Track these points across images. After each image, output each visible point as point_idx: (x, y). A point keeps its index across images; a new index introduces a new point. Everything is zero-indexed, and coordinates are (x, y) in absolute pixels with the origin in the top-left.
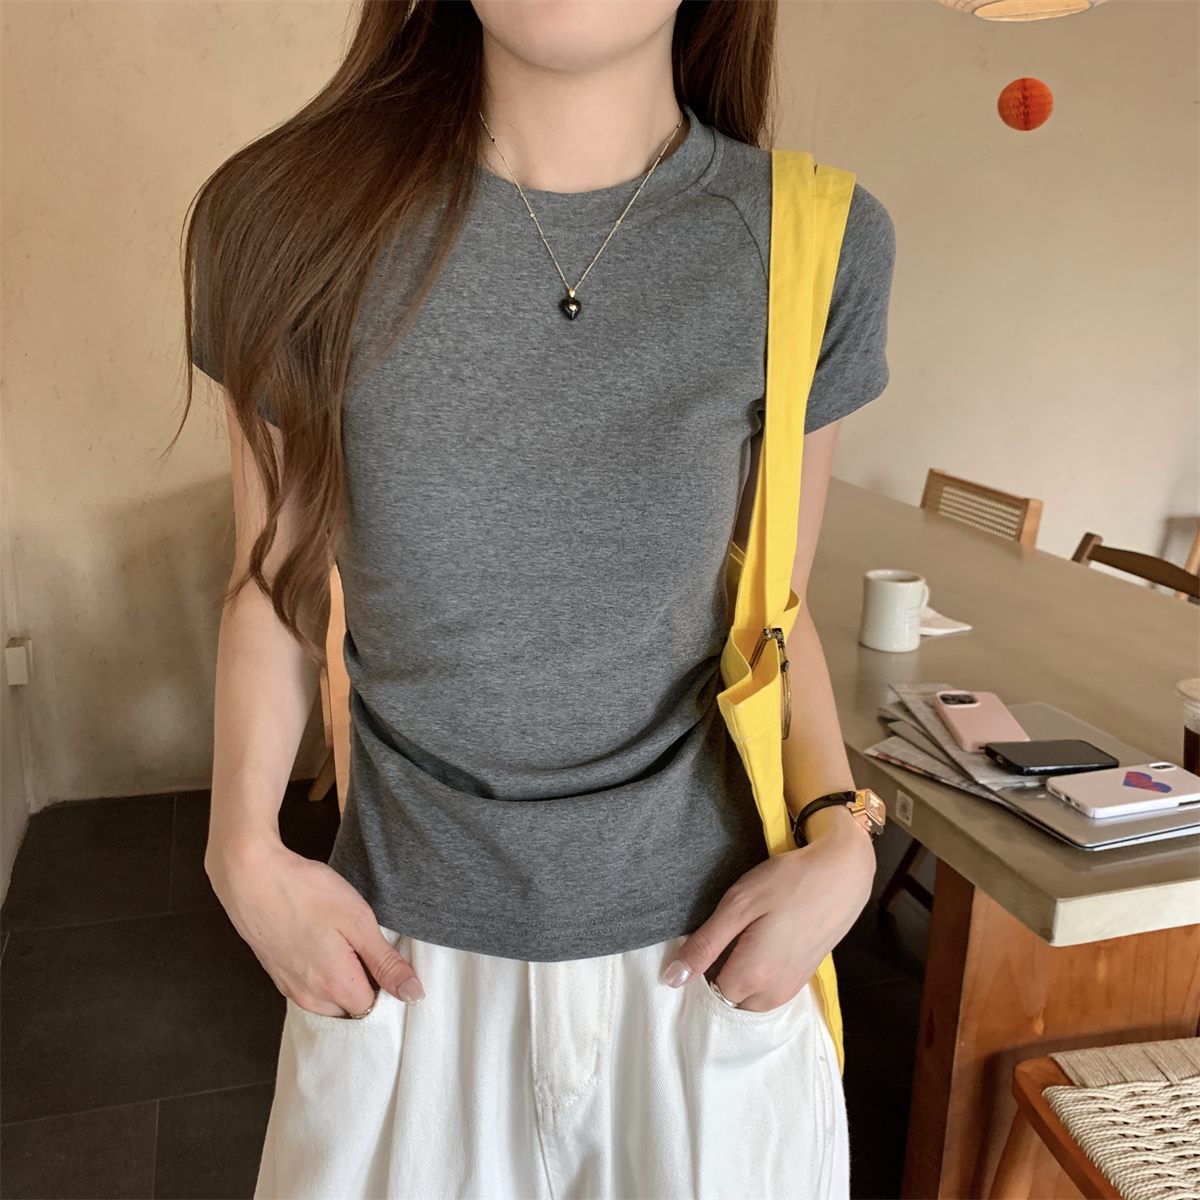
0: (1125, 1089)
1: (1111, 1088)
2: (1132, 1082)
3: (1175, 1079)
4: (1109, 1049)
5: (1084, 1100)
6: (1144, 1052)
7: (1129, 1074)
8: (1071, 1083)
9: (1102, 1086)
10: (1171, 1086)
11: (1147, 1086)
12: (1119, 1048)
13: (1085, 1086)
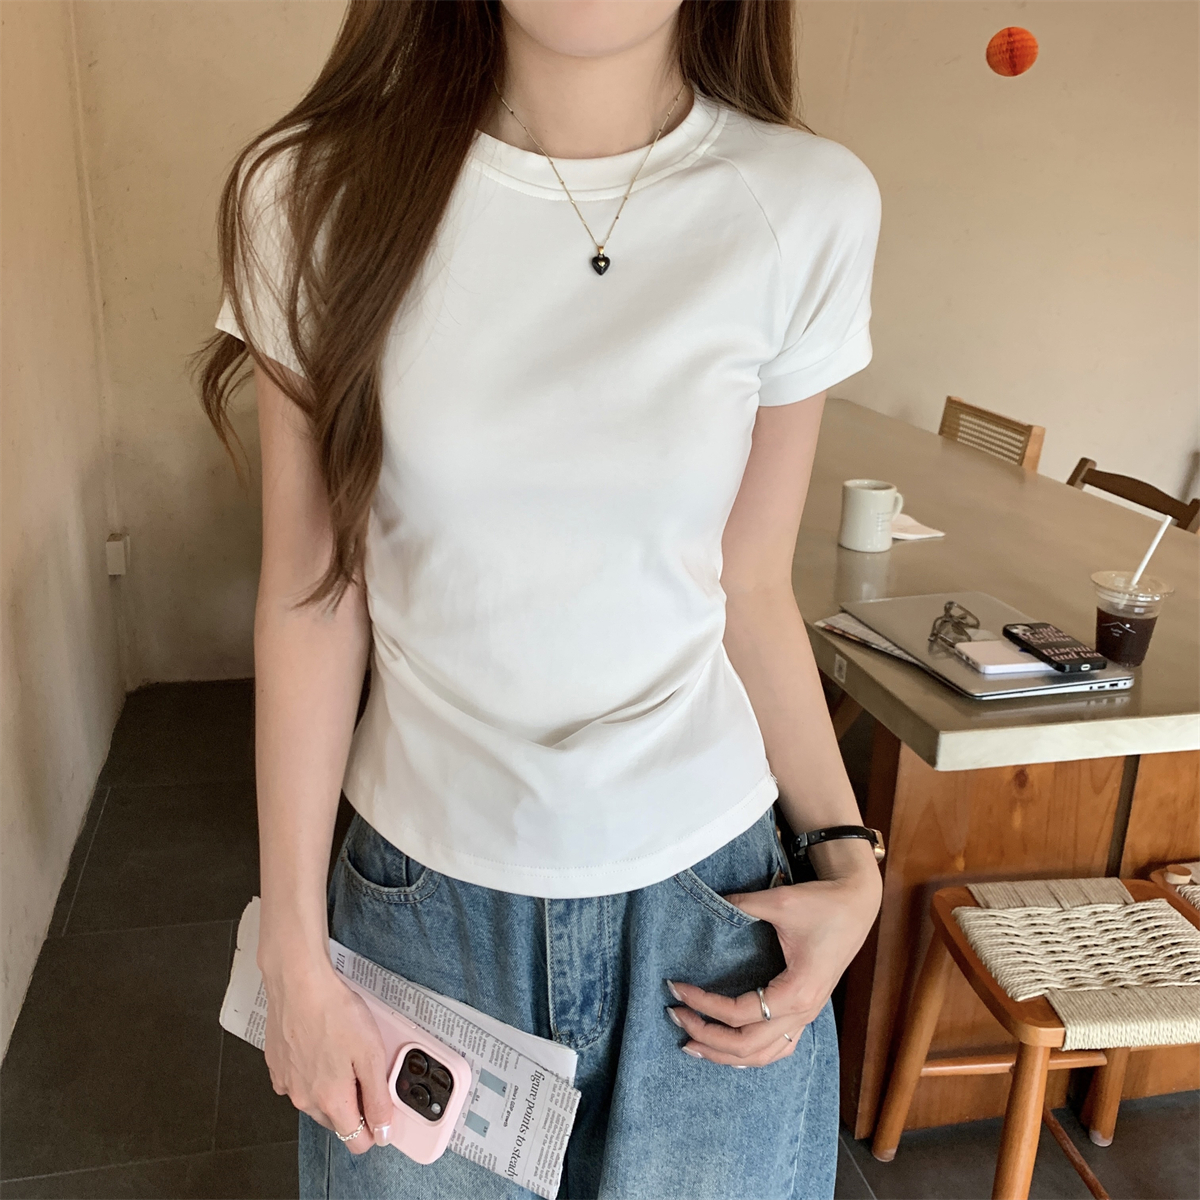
0: (1021, 912)
1: (1011, 910)
2: (1030, 906)
3: (1067, 906)
4: (1016, 883)
5: (985, 917)
6: (1047, 887)
7: (1028, 900)
8: (977, 905)
9: (1003, 909)
10: (1064, 911)
11: (1041, 910)
12: (1025, 882)
13: (988, 907)
